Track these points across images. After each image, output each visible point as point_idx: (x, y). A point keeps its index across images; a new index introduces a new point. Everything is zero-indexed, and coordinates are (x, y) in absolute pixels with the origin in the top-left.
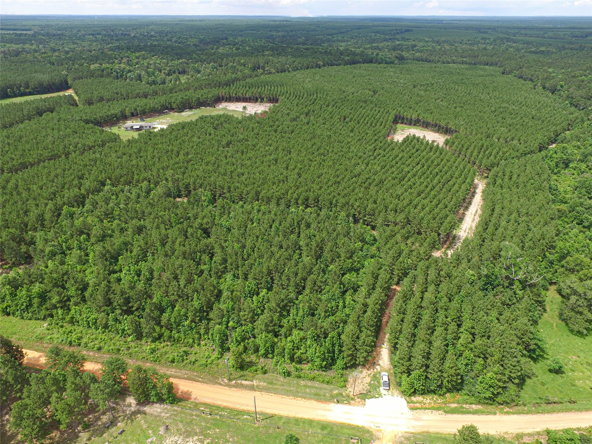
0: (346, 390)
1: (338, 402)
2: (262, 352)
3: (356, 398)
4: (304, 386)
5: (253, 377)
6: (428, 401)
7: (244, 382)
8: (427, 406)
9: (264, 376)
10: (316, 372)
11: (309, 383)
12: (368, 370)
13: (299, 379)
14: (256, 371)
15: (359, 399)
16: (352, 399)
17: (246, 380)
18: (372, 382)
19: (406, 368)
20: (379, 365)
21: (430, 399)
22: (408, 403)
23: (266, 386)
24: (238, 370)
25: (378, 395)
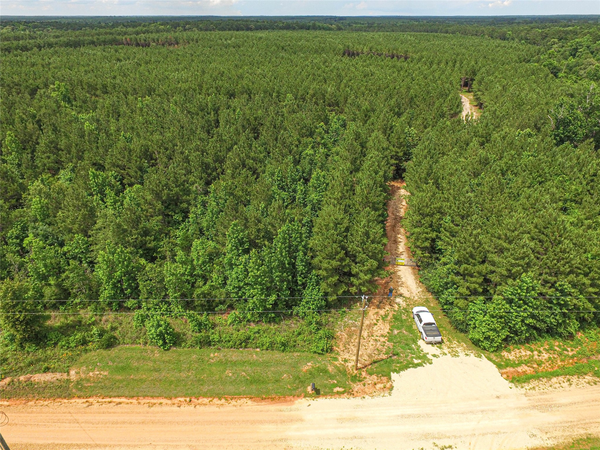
0: (336, 359)
1: (317, 392)
2: (106, 293)
3: (364, 374)
4: (221, 362)
5: (72, 359)
6: (545, 356)
7: (39, 378)
8: (546, 366)
9: (104, 353)
10: (253, 325)
11: (234, 355)
12: (378, 307)
13: (205, 350)
14: (84, 342)
15: (374, 377)
16: (356, 379)
17: (47, 370)
18: (396, 332)
19: (481, 280)
20: (401, 295)
21: (547, 351)
22: (499, 366)
23: (106, 378)
24: (29, 347)
25: (418, 358)
